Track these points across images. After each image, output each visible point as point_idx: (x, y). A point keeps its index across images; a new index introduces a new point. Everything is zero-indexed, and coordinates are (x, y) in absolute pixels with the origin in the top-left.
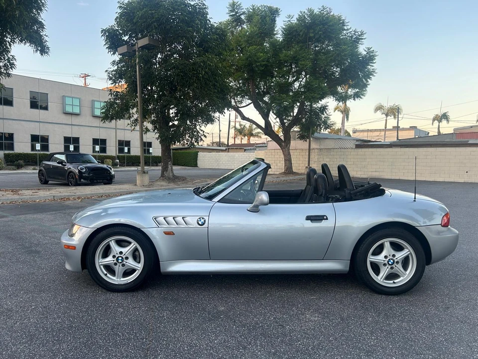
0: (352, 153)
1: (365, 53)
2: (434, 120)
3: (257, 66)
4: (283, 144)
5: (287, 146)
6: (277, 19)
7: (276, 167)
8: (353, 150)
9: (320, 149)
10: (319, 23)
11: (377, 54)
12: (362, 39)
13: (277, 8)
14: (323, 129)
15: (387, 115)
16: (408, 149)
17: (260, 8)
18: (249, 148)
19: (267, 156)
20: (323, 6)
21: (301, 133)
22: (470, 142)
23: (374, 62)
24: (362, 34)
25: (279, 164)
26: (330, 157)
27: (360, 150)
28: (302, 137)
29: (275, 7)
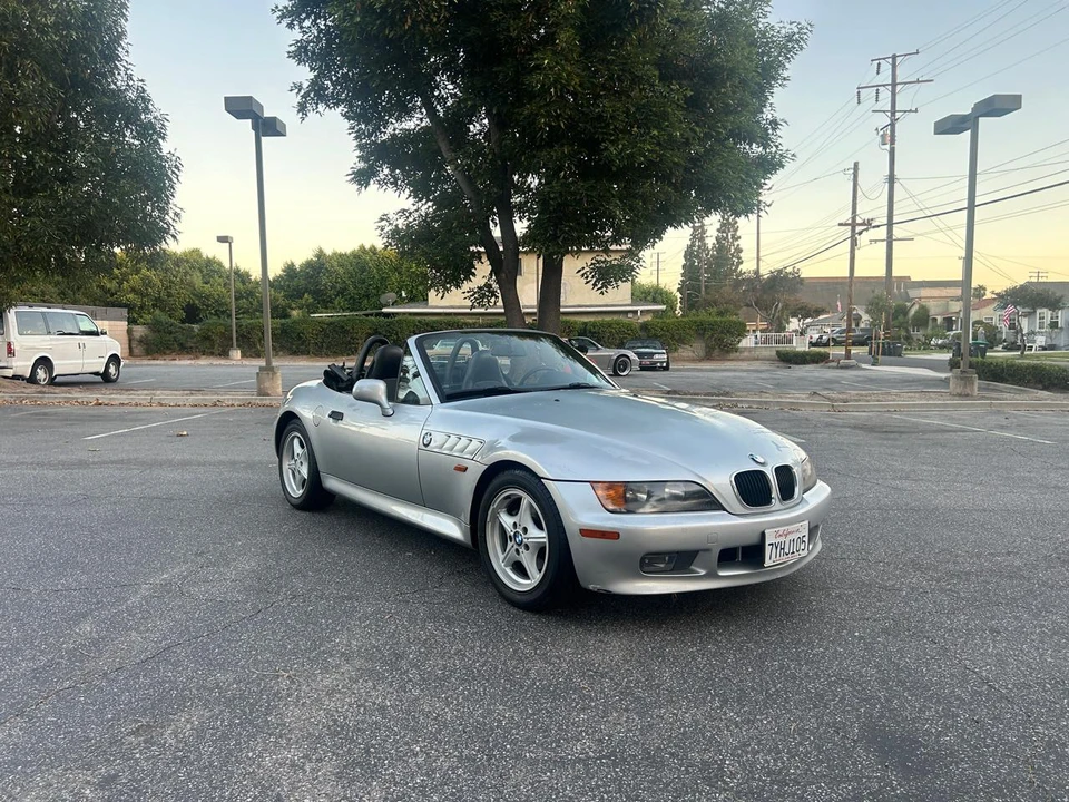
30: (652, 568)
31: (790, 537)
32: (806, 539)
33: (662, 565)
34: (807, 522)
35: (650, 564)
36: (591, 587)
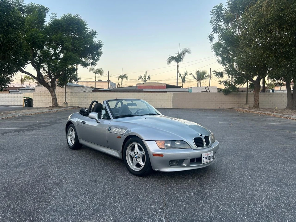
0: (90, 95)
1: (98, 42)
2: (119, 78)
3: (38, 41)
4: (51, 89)
5: (53, 90)
6: (47, 14)
7: (42, 103)
8: (91, 93)
9: (72, 92)
10: (75, 23)
11: (103, 44)
12: (95, 35)
13: (47, 8)
14: (73, 81)
15: (96, 73)
16: (118, 93)
17: (37, 6)
18: (13, 90)
19: (35, 96)
20: (77, 14)
21: (59, 82)
22: (144, 90)
23: (102, 47)
24: (96, 32)
25: (44, 102)
26: (78, 97)
27: (95, 93)
28: (61, 85)
29: (46, 7)
30: (172, 164)
31: (209, 155)
32: (213, 156)
33: (175, 164)
34: (213, 151)
35: (172, 163)
36: (156, 170)
